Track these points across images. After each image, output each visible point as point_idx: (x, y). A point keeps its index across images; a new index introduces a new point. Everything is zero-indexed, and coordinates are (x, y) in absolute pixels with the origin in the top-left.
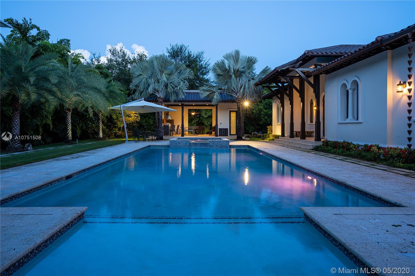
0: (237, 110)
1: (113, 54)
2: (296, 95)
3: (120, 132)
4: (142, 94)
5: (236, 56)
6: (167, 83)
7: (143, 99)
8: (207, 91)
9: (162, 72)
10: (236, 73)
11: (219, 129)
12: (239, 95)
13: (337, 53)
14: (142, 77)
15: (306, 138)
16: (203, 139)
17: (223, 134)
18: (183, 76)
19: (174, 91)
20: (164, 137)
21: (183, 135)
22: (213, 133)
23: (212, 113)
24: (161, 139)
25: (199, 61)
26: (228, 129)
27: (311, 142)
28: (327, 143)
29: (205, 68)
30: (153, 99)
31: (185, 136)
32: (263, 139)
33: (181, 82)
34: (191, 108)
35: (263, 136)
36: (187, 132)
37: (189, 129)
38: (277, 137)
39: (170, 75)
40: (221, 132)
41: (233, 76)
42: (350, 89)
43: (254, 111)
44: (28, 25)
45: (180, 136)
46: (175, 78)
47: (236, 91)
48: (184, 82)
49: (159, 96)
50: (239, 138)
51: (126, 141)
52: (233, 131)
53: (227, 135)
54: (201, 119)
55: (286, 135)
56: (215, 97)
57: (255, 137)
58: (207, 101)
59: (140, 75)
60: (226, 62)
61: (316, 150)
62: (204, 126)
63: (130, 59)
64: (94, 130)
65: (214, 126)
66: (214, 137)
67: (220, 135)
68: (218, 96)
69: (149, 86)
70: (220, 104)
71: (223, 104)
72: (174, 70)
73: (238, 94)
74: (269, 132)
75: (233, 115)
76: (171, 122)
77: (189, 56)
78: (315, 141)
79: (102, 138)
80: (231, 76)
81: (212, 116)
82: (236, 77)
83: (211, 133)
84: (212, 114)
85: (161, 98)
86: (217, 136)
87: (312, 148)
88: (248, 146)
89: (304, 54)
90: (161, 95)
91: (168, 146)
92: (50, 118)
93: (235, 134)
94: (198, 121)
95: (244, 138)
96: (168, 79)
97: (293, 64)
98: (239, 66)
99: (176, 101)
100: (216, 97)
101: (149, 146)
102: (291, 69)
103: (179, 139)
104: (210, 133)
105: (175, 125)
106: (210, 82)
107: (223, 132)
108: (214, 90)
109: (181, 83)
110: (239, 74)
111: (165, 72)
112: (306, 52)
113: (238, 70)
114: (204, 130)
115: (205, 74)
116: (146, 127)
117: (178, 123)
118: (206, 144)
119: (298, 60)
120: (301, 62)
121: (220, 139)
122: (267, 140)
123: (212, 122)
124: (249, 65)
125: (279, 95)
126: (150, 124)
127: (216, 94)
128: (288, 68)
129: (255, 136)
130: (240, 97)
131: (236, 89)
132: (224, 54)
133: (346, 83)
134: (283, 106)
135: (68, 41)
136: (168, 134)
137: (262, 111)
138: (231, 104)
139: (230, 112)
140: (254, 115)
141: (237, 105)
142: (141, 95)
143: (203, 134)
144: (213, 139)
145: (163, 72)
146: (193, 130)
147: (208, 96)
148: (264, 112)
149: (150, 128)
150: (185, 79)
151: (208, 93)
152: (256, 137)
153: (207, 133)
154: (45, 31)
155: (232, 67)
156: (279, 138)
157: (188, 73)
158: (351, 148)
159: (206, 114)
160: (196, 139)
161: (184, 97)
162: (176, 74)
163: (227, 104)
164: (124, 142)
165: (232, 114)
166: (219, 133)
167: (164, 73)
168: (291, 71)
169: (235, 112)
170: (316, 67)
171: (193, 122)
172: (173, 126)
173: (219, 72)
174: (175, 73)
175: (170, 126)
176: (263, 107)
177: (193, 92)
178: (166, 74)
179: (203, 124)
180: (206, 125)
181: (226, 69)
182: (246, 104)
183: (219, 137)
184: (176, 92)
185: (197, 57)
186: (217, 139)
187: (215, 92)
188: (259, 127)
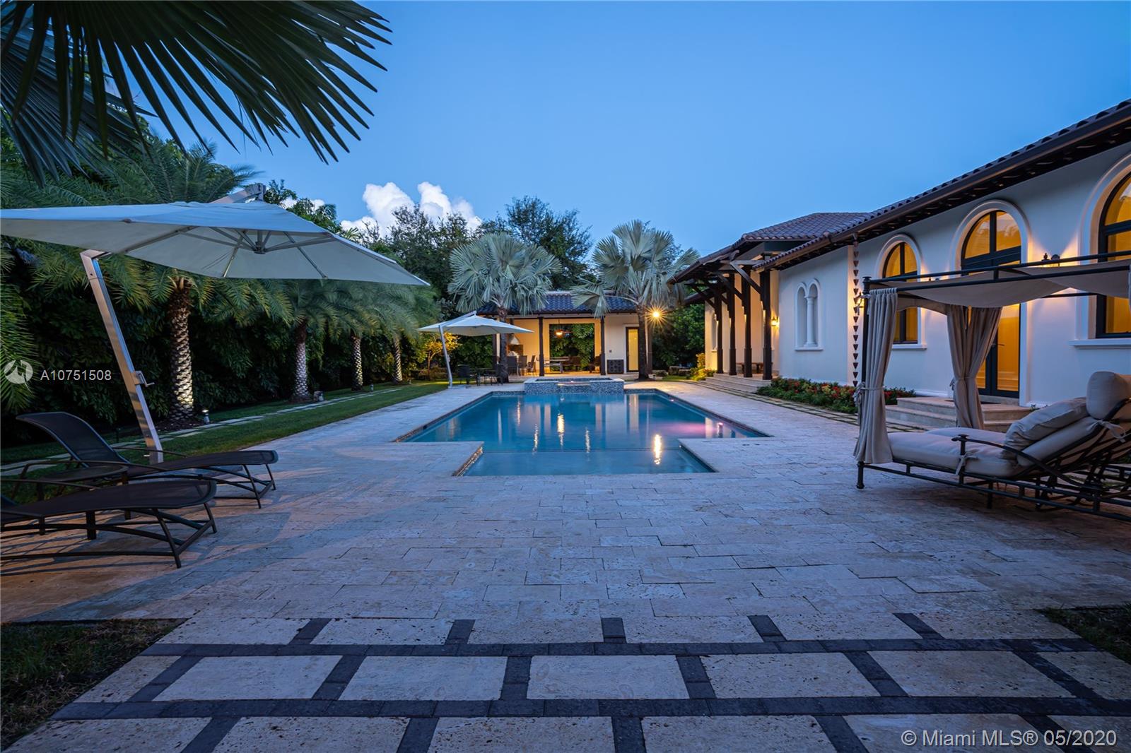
0: (638, 325)
1: (403, 221)
2: (738, 301)
3: (425, 370)
4: (471, 303)
5: (636, 232)
6: (516, 283)
7: (475, 312)
8: (585, 294)
9: (504, 263)
10: (637, 262)
11: (608, 361)
12: (643, 300)
13: (793, 238)
14: (471, 273)
15: (753, 375)
16: (580, 380)
17: (615, 369)
18: (541, 269)
19: (527, 297)
20: (511, 378)
21: (542, 373)
22: (597, 368)
23: (594, 329)
24: (506, 381)
25: (567, 229)
26: (623, 361)
27: (758, 380)
28: (777, 383)
29: (579, 243)
30: (489, 310)
31: (545, 375)
32: (688, 378)
33: (538, 279)
34: (556, 322)
35: (689, 372)
36: (549, 368)
37: (551, 362)
38: (710, 374)
39: (518, 267)
40: (610, 366)
41: (631, 268)
42: (809, 297)
43: (675, 325)
44: (279, 191)
45: (537, 375)
46: (528, 274)
47: (636, 292)
48: (544, 280)
49: (500, 306)
50: (643, 377)
51: (449, 385)
52: (634, 365)
53: (622, 373)
54: (574, 341)
55: (725, 370)
56: (599, 305)
57: (674, 375)
58: (584, 312)
59: (468, 270)
60: (618, 241)
61: (760, 394)
62: (579, 356)
63: (434, 229)
64: (381, 369)
65: (598, 355)
66: (599, 376)
67: (610, 371)
68: (605, 302)
69: (483, 289)
70: (608, 316)
71: (615, 315)
72: (527, 260)
73: (640, 299)
74: (699, 366)
75: (634, 335)
76: (518, 348)
77: (549, 220)
78: (764, 379)
79: (401, 381)
80: (627, 269)
81: (594, 336)
82: (635, 270)
83: (593, 369)
84: (593, 331)
85: (503, 309)
86: (605, 374)
87: (755, 390)
88: (656, 390)
89: (742, 239)
90: (505, 304)
91: (523, 393)
92: (322, 350)
93: (637, 369)
94: (567, 346)
95: (651, 376)
96: (515, 275)
97: (728, 253)
98: (641, 250)
99: (530, 314)
100: (601, 304)
101: (492, 393)
102: (722, 262)
103: (538, 380)
104: (590, 369)
105: (526, 356)
106: (589, 270)
107: (615, 367)
108: (598, 293)
109: (539, 282)
110: (641, 263)
111: (511, 263)
112: (744, 237)
113: (639, 257)
114: (580, 363)
115: (579, 254)
116: (467, 359)
117: (531, 352)
118: (585, 389)
119: (734, 248)
120: (738, 251)
121: (609, 379)
122: (694, 379)
123: (594, 346)
124: (658, 247)
125: (713, 300)
126: (474, 353)
127: (602, 299)
128: (718, 261)
129: (675, 373)
130: (644, 303)
131: (636, 290)
132: (615, 226)
133: (804, 287)
134: (719, 318)
135: (332, 207)
136: (516, 372)
137: (690, 324)
138: (628, 315)
139: (627, 329)
140: (674, 333)
141: (639, 318)
142: (468, 305)
143: (577, 370)
144: (596, 379)
145: (507, 263)
146: (559, 364)
147: (586, 303)
148: (694, 328)
149: (475, 360)
150: (544, 274)
151: (586, 298)
152: (677, 374)
153: (586, 369)
154: (306, 199)
155: (627, 250)
156: (713, 376)
157: (550, 263)
158: (804, 390)
159: (582, 331)
160: (568, 380)
161: (544, 307)
162: (530, 266)
163: (620, 315)
164: (446, 387)
165: (630, 334)
166: (608, 368)
167: (508, 266)
168: (723, 264)
169: (637, 330)
170: (764, 259)
171: (558, 348)
172: (523, 358)
173: (606, 260)
174: (528, 264)
175: (518, 357)
176: (692, 317)
177: (559, 295)
178: (513, 266)
179: (576, 351)
180: (582, 354)
181: (618, 257)
182: (656, 315)
183: (607, 376)
184: (530, 299)
185: (563, 223)
186: (603, 379)
187: (599, 296)
188: (686, 356)
